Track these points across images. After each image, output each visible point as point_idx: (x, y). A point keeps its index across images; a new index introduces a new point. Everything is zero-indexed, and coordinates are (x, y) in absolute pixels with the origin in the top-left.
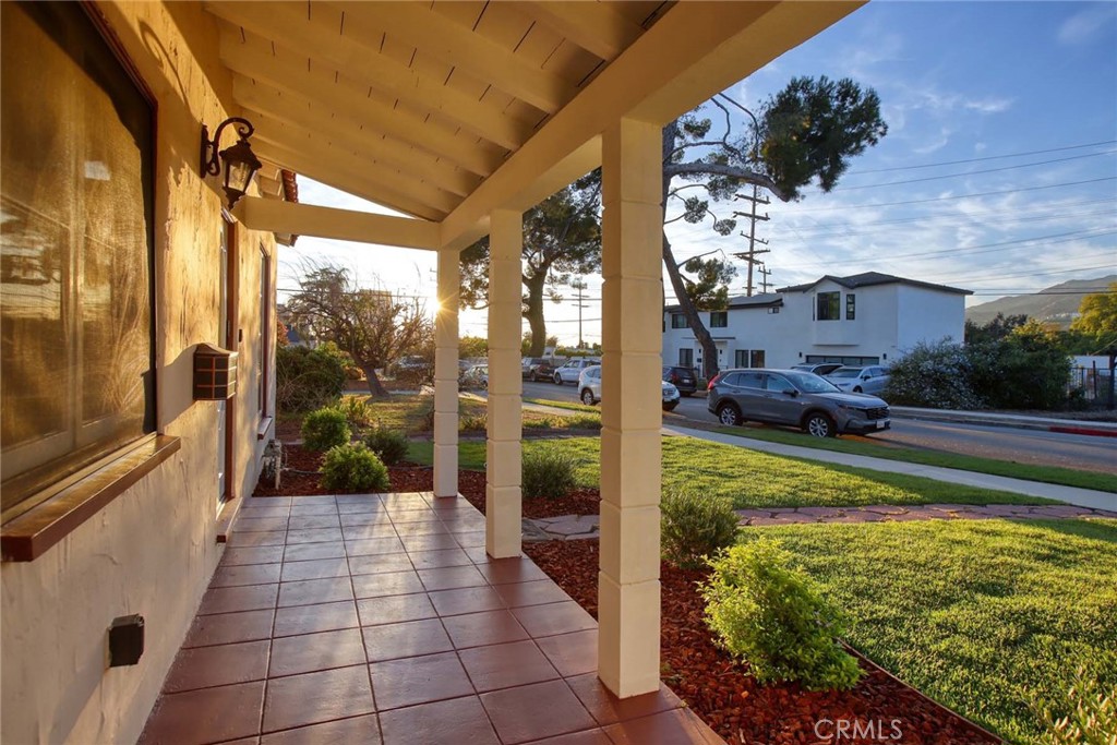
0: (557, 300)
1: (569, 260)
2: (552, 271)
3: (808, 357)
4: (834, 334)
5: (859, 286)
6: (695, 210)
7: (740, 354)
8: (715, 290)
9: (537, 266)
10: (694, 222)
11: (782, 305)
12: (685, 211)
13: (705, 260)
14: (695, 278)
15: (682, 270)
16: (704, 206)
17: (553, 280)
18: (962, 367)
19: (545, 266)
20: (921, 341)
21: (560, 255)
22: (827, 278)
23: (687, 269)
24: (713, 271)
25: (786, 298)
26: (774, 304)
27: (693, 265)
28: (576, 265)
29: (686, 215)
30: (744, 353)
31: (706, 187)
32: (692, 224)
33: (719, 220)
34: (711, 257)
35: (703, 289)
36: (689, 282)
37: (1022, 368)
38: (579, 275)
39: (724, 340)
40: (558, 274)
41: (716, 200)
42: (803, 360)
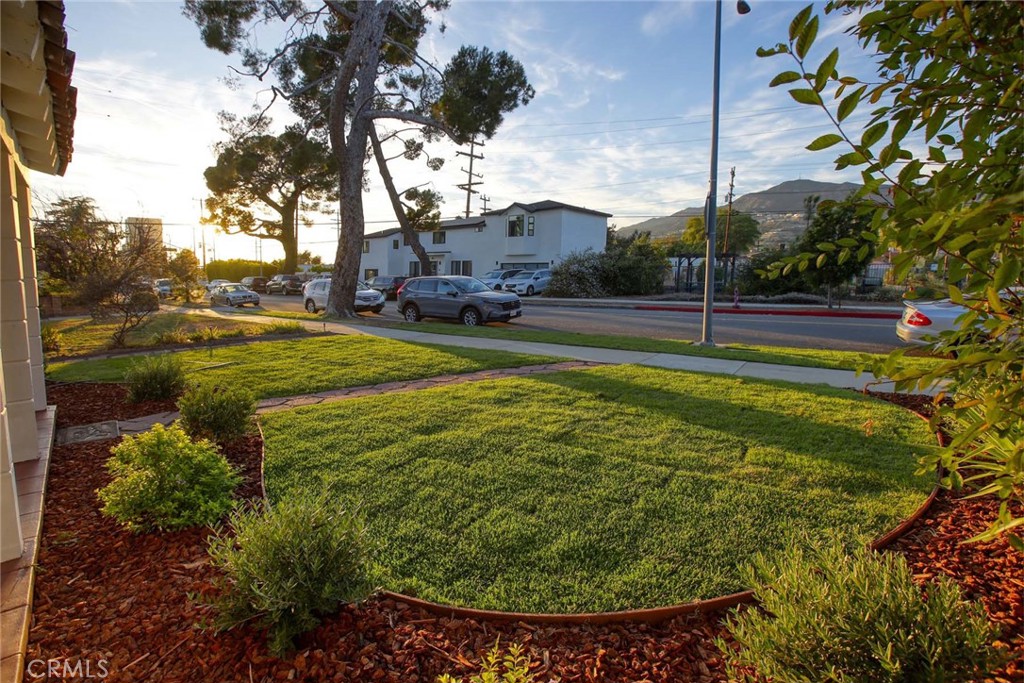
0: (308, 224)
1: (316, 190)
2: (302, 199)
3: (502, 264)
4: (519, 246)
5: (537, 210)
6: (413, 149)
7: (455, 264)
8: (430, 214)
9: (289, 195)
10: (412, 159)
11: (485, 225)
12: (405, 150)
13: (421, 190)
14: (413, 204)
15: (402, 198)
16: (420, 147)
17: (305, 207)
18: (596, 268)
19: (296, 194)
20: (573, 250)
21: (309, 186)
22: (516, 205)
23: (406, 198)
24: (428, 199)
25: (488, 220)
26: (479, 224)
27: (412, 194)
28: (324, 195)
29: (405, 153)
30: (458, 263)
31: (421, 130)
32: (410, 161)
33: (432, 157)
34: (426, 188)
35: (419, 214)
36: (410, 209)
37: (629, 268)
38: (328, 203)
39: (441, 255)
40: (310, 202)
41: (429, 141)
42: (499, 266)
